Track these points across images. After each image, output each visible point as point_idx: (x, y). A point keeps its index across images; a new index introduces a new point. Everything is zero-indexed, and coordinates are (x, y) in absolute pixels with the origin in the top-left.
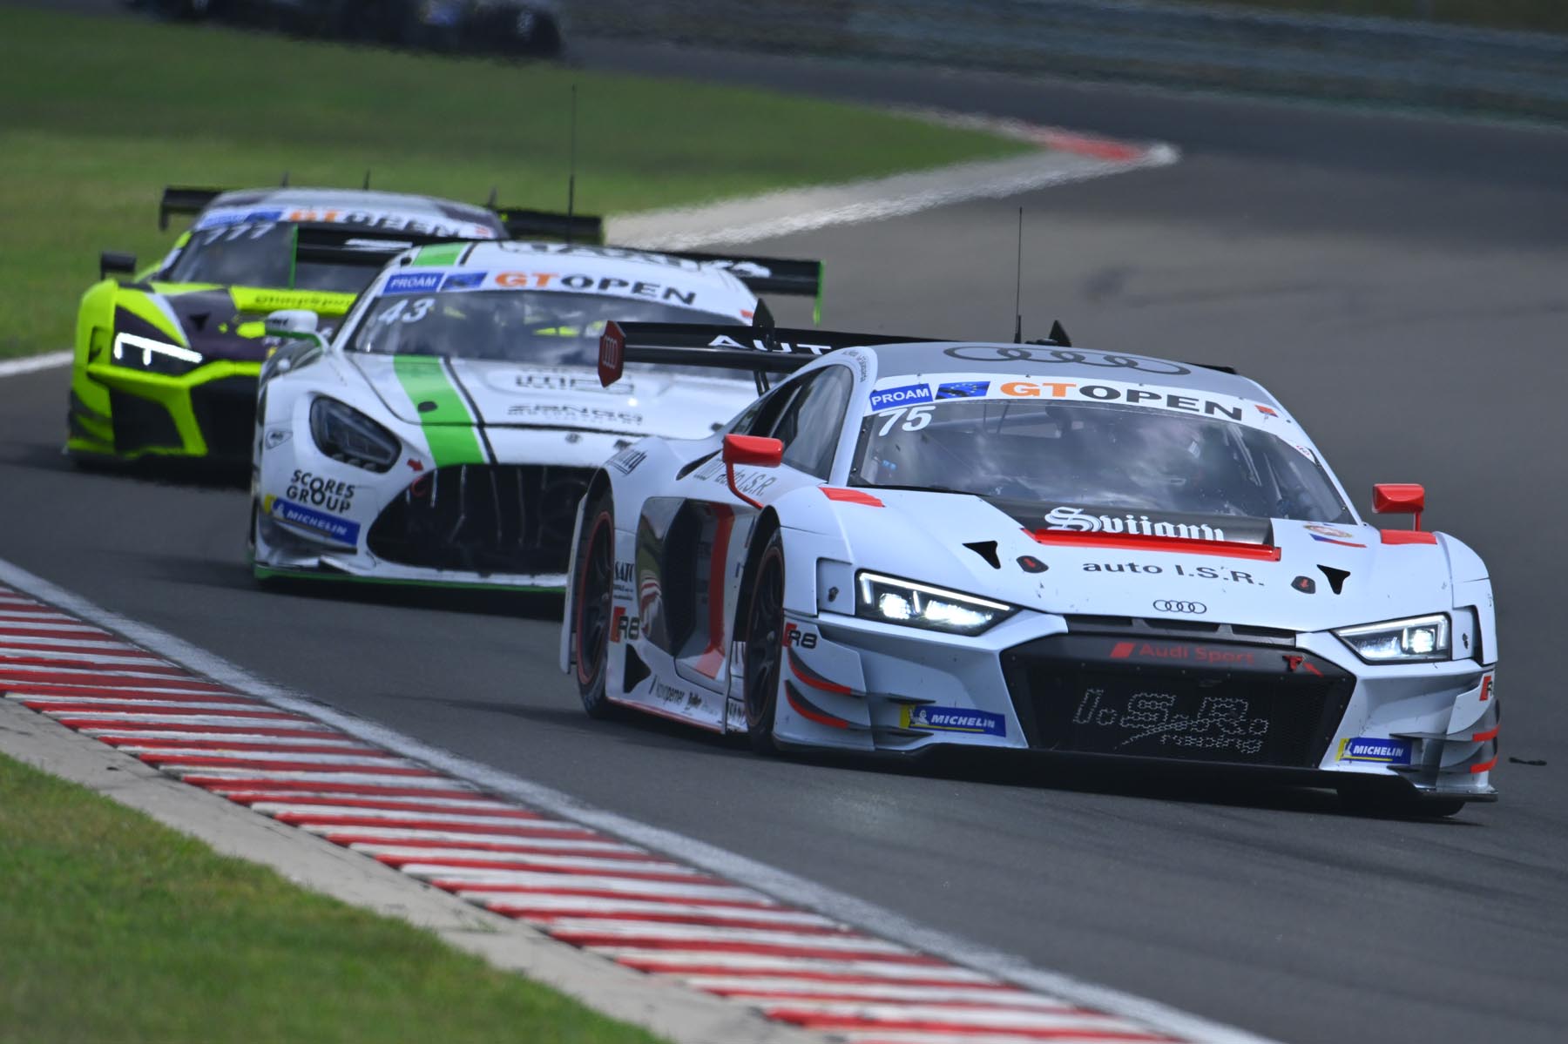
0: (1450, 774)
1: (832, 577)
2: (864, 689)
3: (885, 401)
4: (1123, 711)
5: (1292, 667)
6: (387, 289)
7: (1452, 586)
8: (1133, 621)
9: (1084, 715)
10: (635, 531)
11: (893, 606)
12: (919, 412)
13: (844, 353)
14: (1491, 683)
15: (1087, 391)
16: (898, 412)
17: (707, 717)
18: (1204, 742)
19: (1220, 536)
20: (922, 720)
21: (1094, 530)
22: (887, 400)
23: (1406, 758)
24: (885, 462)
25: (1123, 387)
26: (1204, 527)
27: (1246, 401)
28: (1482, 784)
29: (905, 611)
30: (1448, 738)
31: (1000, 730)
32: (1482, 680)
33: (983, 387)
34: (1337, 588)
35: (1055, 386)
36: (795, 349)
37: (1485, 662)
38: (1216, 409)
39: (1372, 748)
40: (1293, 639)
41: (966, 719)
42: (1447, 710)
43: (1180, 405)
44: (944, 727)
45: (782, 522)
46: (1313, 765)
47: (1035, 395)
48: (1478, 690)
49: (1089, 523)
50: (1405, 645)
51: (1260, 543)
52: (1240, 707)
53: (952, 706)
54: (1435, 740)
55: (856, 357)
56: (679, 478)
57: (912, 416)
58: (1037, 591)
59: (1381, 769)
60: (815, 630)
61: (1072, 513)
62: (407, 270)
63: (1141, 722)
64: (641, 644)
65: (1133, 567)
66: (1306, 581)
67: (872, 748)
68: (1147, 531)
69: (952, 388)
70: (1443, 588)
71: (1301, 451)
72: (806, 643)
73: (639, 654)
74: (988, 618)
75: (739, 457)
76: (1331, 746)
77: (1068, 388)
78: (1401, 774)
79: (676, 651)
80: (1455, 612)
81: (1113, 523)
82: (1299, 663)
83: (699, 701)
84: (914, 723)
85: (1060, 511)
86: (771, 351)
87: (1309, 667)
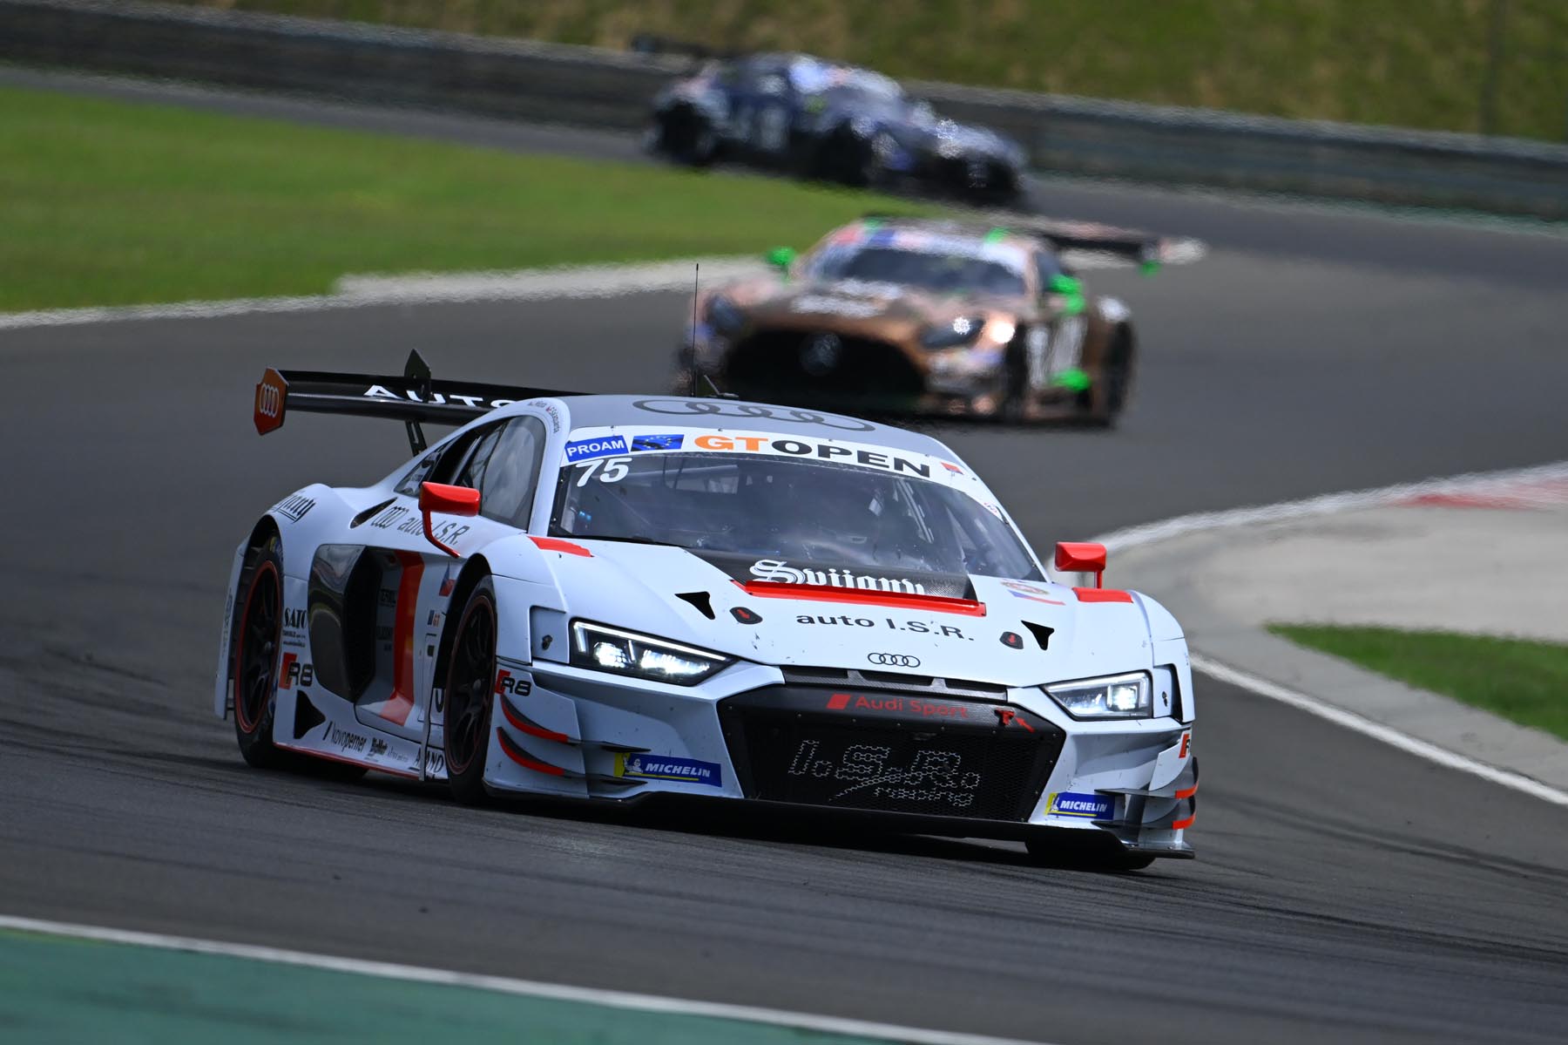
0: (1150, 829)
1: (546, 626)
2: (579, 737)
3: (581, 453)
4: (838, 763)
5: (1004, 721)
7: (1152, 644)
8: (849, 673)
9: (799, 767)
10: (308, 578)
11: (608, 655)
12: (616, 464)
13: (531, 404)
14: (1188, 741)
15: (779, 445)
16: (595, 463)
17: (399, 762)
19: (921, 590)
20: (636, 769)
21: (798, 583)
22: (583, 452)
23: (1108, 814)
24: (581, 513)
25: (813, 443)
26: (904, 581)
27: (932, 458)
28: (1178, 841)
29: (620, 659)
30: (1150, 794)
31: (715, 779)
32: (1182, 736)
33: (678, 440)
34: (1043, 643)
35: (747, 439)
37: (1185, 720)
38: (904, 465)
39: (1078, 803)
40: (1004, 693)
41: (681, 768)
42: (1150, 765)
43: (871, 461)
44: (659, 775)
45: (493, 569)
46: (1024, 820)
47: (729, 448)
48: (1178, 747)
49: (793, 576)
50: (1110, 702)
52: (952, 760)
53: (667, 755)
54: (1137, 796)
55: (546, 408)
56: (353, 526)
57: (609, 467)
58: (753, 642)
59: (1085, 824)
60: (529, 678)
61: (776, 565)
63: (856, 774)
64: (319, 695)
65: (845, 620)
66: (1013, 637)
67: (586, 796)
68: (850, 584)
69: (647, 440)
70: (1143, 646)
71: (989, 509)
72: (519, 690)
73: (315, 703)
74: (704, 668)
75: (430, 504)
76: (1040, 800)
77: (760, 442)
78: (1105, 830)
79: (355, 697)
80: (1155, 670)
81: (816, 576)
82: (1011, 717)
83: (385, 747)
84: (628, 771)
85: (765, 564)
86: (427, 402)
87: (1020, 722)
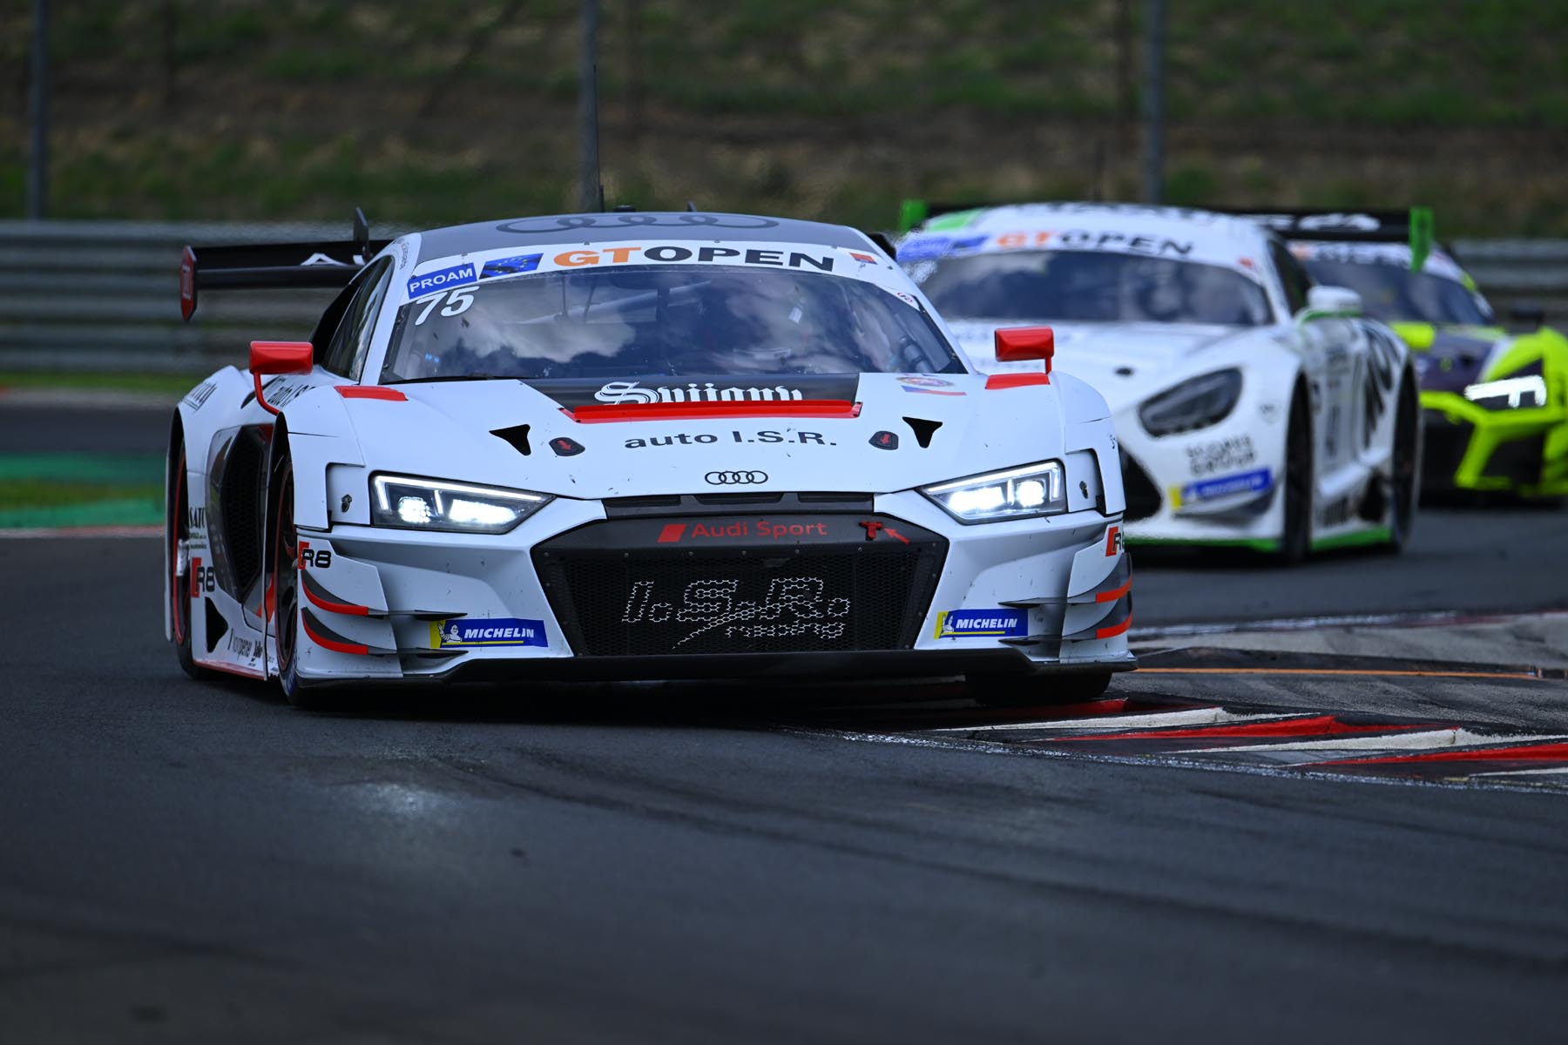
0: (1075, 642)
1: (344, 484)
2: (385, 608)
3: (423, 287)
4: (679, 605)
5: (872, 536)
8: (683, 499)
9: (634, 614)
10: (205, 471)
11: (413, 510)
12: (460, 295)
14: (1117, 536)
15: (653, 253)
16: (437, 297)
19: (797, 396)
20: (454, 637)
22: (426, 285)
23: (1022, 628)
24: (427, 355)
25: (694, 246)
26: (780, 389)
27: (840, 250)
29: (426, 514)
30: (1071, 602)
31: (541, 639)
33: (535, 260)
34: (924, 439)
35: (617, 251)
37: (1107, 513)
38: (803, 261)
39: (978, 621)
40: (870, 503)
41: (502, 630)
42: (1064, 566)
43: (761, 259)
44: (479, 642)
45: (291, 429)
46: (907, 646)
47: (592, 263)
48: (1103, 543)
49: (645, 397)
50: (1011, 499)
52: (814, 586)
53: (485, 617)
54: (1052, 604)
56: (242, 407)
57: (452, 300)
58: (573, 476)
59: (992, 643)
60: (329, 546)
61: (626, 387)
63: (701, 614)
64: (222, 601)
65: (683, 438)
66: (887, 436)
67: (401, 675)
68: (712, 398)
69: (500, 264)
71: (903, 299)
72: (320, 562)
73: (220, 610)
74: (519, 511)
75: (259, 366)
76: (925, 622)
77: (631, 253)
78: (1018, 647)
79: (244, 597)
80: (1070, 457)
81: (672, 393)
82: (879, 529)
84: (445, 641)
85: (612, 387)
87: (891, 533)
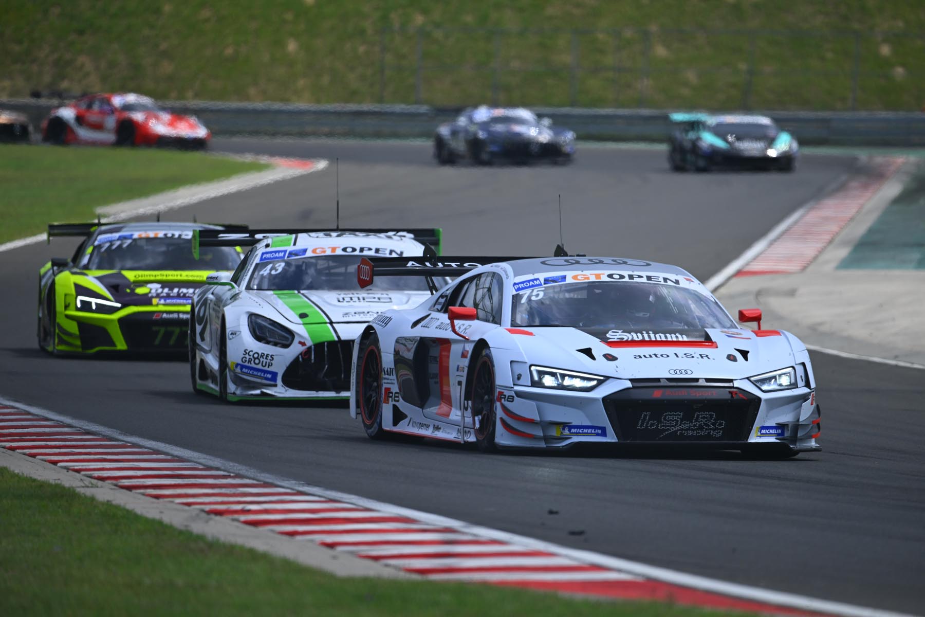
0: (802, 440)
1: (518, 369)
2: (539, 420)
3: (521, 288)
4: (659, 422)
5: (734, 396)
6: (261, 259)
7: (794, 354)
8: (661, 380)
9: (642, 425)
10: (393, 353)
11: (548, 381)
12: (538, 291)
13: (492, 266)
14: (814, 397)
15: (610, 276)
16: (528, 292)
17: (448, 435)
18: (697, 433)
19: (685, 339)
20: (566, 432)
21: (629, 340)
23: (782, 434)
24: (523, 315)
25: (625, 274)
26: (677, 335)
27: (679, 276)
28: (813, 444)
29: (554, 382)
30: (800, 423)
31: (604, 433)
32: (811, 395)
33: (564, 278)
34: (745, 359)
35: (595, 275)
36: (444, 266)
37: (812, 388)
38: (668, 281)
39: (769, 430)
40: (732, 383)
41: (587, 430)
42: (798, 410)
43: (653, 280)
44: (577, 434)
45: (491, 345)
46: (745, 441)
47: (588, 280)
48: (810, 401)
49: (627, 337)
50: (778, 383)
51: (703, 340)
52: (711, 416)
53: (580, 424)
54: (794, 424)
55: (500, 268)
56: (412, 327)
57: (535, 293)
58: (615, 370)
59: (772, 439)
60: (513, 394)
61: (618, 332)
62: (269, 249)
63: (668, 426)
64: (403, 406)
65: (656, 355)
66: (732, 357)
67: (545, 446)
68: (653, 339)
69: (550, 279)
70: (790, 356)
71: (708, 297)
72: (509, 400)
73: (401, 409)
74: (595, 383)
75: (453, 317)
76: (752, 431)
77: (601, 275)
78: (782, 441)
79: (422, 406)
80: (797, 366)
81: (637, 336)
82: (736, 394)
83: (440, 428)
84: (563, 433)
85: (613, 332)
86: (435, 267)
87: (741, 396)
